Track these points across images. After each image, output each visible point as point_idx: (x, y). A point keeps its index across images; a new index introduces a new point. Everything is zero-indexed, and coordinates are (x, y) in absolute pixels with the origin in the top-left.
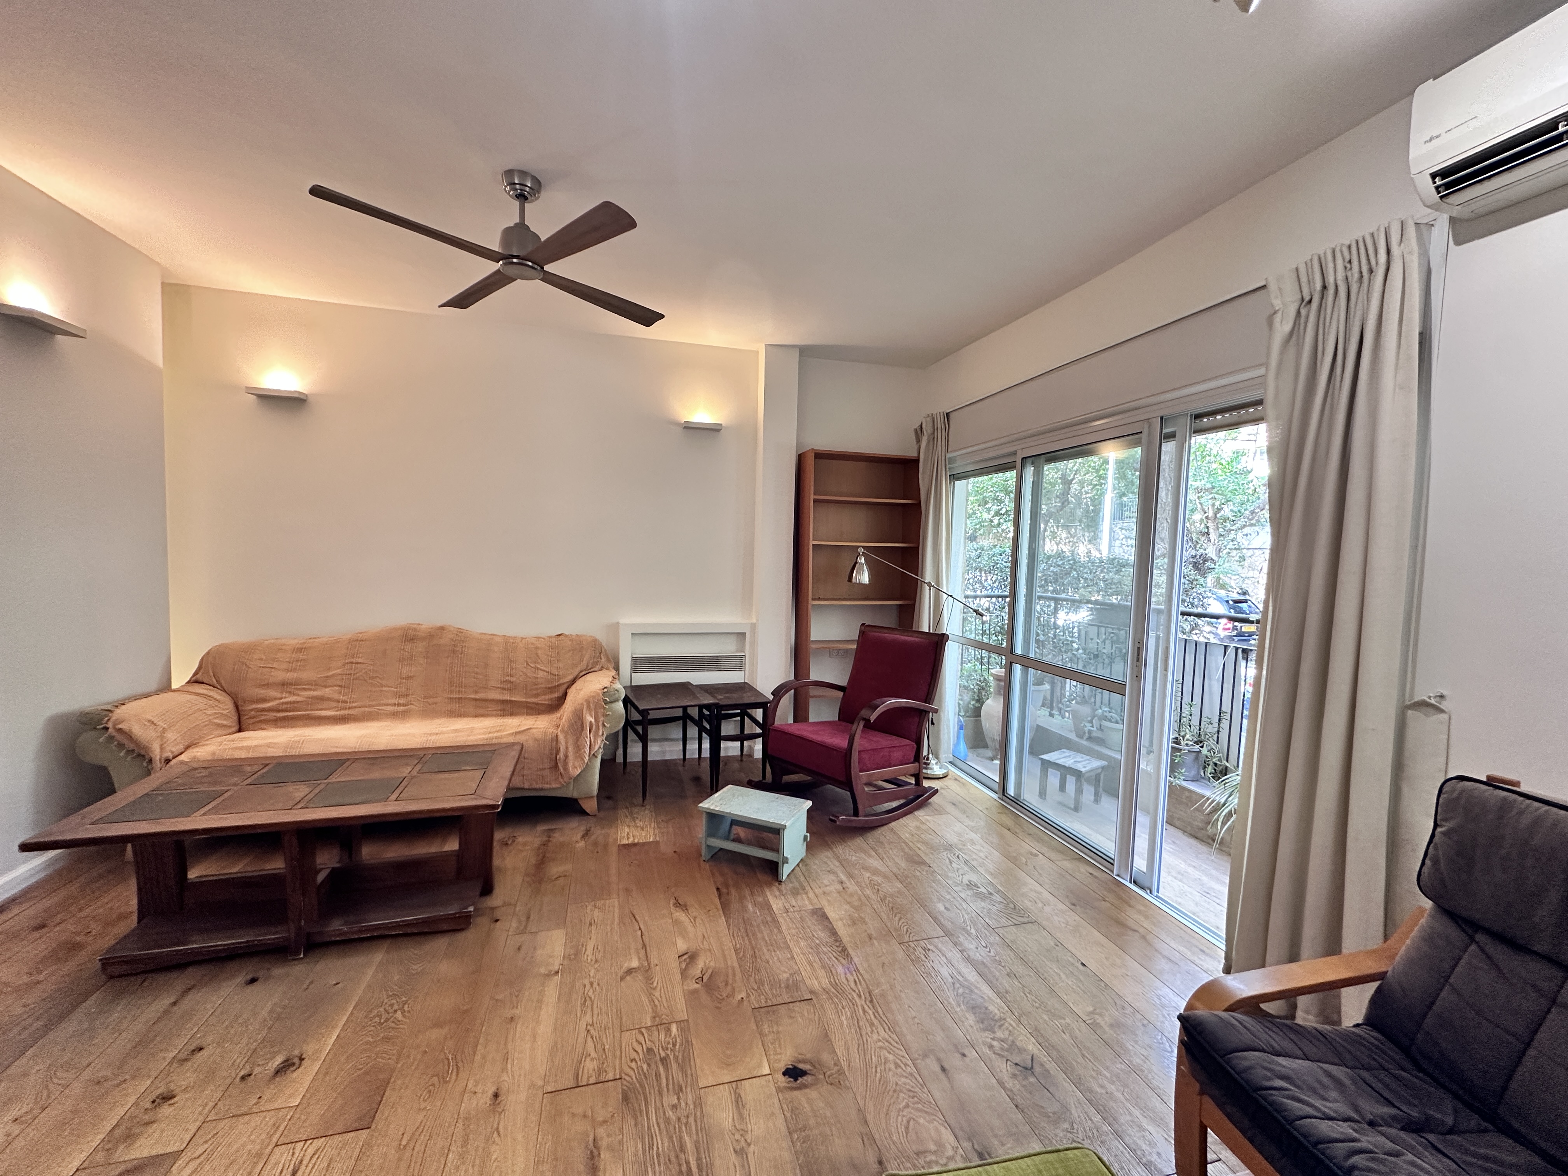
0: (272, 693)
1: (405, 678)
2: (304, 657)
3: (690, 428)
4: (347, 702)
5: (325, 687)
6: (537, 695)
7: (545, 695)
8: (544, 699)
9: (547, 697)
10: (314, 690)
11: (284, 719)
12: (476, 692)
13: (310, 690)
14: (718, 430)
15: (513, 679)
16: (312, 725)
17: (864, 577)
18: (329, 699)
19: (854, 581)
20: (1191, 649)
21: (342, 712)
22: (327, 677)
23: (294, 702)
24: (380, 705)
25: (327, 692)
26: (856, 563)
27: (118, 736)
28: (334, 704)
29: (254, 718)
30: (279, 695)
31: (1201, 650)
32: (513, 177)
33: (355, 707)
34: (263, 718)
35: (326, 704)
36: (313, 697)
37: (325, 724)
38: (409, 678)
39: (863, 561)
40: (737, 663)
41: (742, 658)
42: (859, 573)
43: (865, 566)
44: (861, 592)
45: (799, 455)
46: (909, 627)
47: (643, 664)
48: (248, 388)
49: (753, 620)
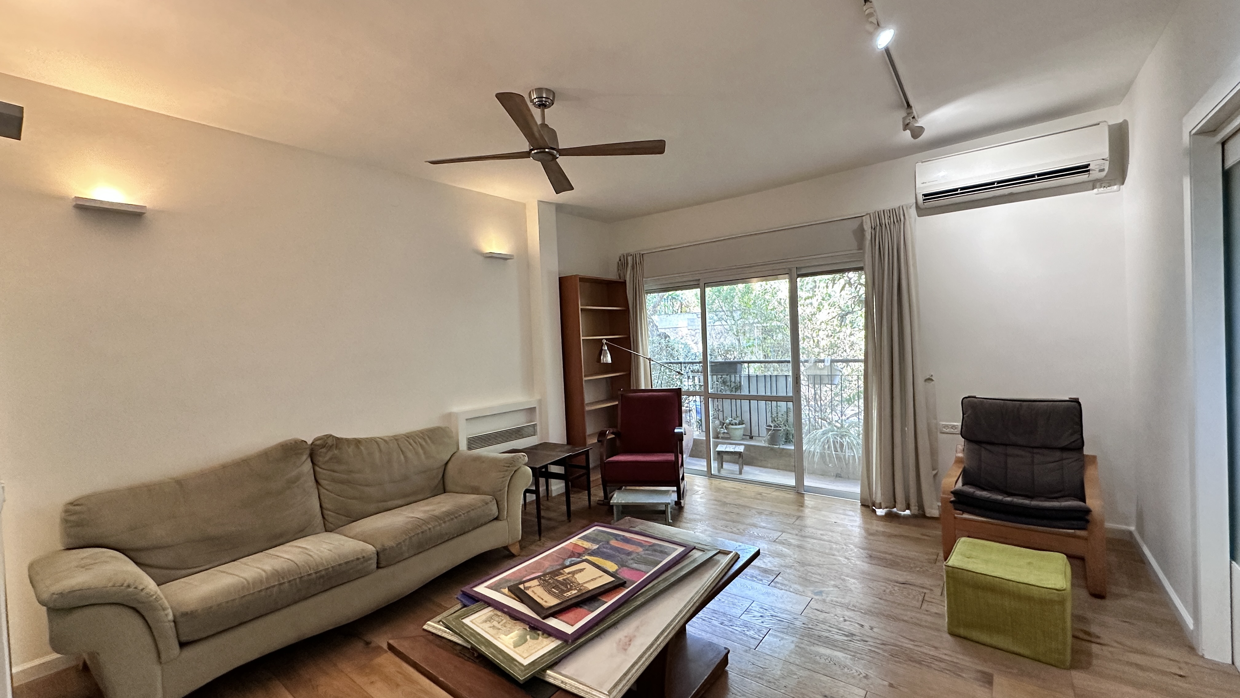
3: (492, 257)
14: (506, 259)
17: (608, 359)
19: (602, 362)
20: (768, 379)
26: (602, 350)
31: (774, 379)
32: (542, 93)
39: (606, 348)
40: (531, 431)
41: (535, 426)
42: (605, 356)
43: (608, 351)
44: (607, 368)
45: (560, 278)
46: (633, 387)
47: (475, 442)
48: (77, 198)
49: (538, 397)
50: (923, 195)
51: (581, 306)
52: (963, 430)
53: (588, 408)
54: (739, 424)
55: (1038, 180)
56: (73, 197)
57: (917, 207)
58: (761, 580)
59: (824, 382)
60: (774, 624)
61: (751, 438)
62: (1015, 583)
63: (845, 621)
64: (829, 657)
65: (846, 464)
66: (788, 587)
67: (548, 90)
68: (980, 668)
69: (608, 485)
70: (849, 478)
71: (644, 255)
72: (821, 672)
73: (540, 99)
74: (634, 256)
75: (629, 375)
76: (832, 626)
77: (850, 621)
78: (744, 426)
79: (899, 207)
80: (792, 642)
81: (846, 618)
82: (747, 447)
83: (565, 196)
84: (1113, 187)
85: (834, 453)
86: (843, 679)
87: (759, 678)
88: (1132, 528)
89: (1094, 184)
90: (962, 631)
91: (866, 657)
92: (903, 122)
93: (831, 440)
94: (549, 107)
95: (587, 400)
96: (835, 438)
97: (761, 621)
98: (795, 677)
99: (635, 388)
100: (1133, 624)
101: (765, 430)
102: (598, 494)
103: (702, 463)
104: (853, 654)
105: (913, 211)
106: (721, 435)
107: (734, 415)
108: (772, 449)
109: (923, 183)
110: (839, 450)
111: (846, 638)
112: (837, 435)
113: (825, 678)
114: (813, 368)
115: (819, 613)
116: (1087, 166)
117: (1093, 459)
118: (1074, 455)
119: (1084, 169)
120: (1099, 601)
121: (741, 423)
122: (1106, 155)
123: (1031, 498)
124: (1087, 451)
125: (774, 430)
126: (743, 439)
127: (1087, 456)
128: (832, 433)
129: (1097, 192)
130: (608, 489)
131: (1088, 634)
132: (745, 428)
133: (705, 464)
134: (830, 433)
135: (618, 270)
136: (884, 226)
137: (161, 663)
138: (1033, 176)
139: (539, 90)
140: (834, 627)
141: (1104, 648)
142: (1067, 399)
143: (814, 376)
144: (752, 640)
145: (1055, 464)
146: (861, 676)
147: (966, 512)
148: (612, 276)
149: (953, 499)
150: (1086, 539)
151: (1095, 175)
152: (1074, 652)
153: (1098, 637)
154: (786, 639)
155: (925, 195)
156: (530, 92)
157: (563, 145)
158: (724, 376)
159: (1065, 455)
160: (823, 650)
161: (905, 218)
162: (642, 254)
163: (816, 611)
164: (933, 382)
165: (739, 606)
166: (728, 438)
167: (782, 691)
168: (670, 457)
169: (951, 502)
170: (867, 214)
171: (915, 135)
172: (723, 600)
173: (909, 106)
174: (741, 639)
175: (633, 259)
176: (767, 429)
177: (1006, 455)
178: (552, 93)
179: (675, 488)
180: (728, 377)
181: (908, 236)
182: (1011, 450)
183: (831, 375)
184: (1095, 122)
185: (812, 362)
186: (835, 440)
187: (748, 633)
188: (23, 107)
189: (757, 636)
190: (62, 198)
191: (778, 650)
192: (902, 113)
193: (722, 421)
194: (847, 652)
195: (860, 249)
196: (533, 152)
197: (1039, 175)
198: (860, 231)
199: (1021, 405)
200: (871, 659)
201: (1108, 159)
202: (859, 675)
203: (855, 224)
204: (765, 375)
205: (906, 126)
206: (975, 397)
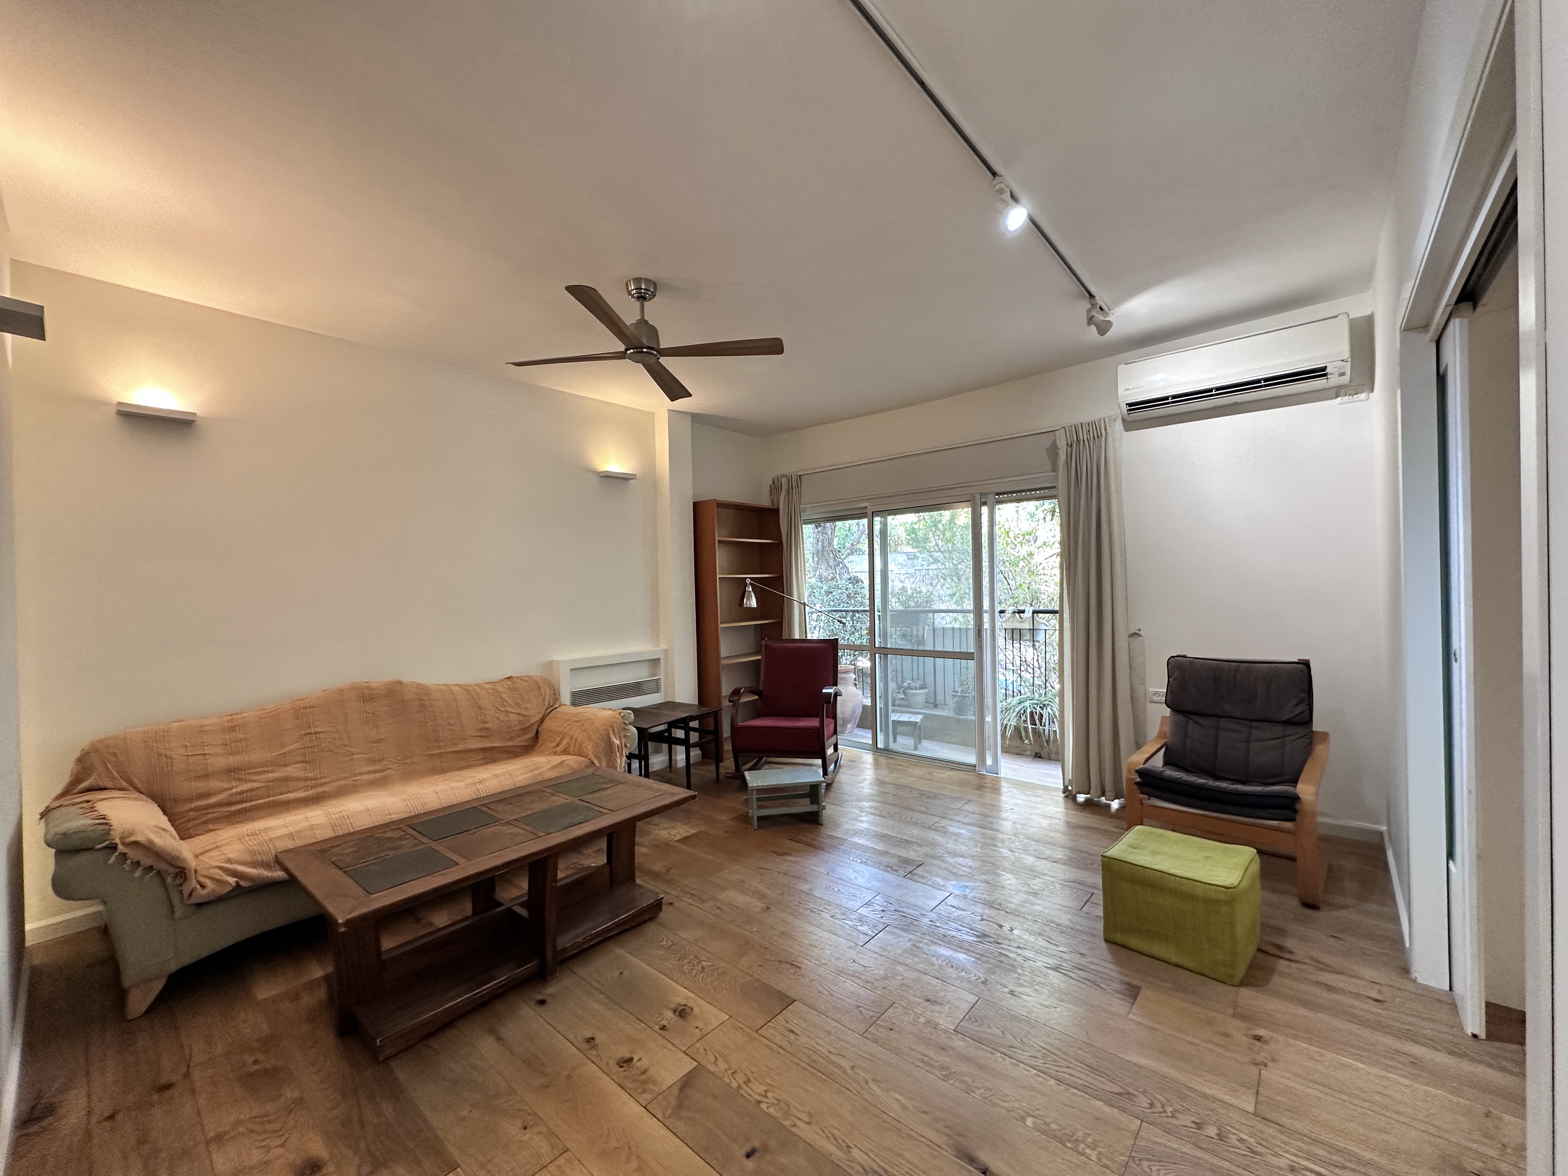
0: (215, 784)
1: (376, 742)
2: (243, 736)
3: (608, 477)
4: (317, 779)
5: (286, 765)
6: (512, 739)
7: (519, 736)
8: (519, 742)
9: (522, 739)
10: (272, 772)
11: (239, 812)
12: (455, 744)
13: (268, 772)
14: (627, 479)
15: (487, 726)
16: (281, 812)
17: (754, 603)
18: (296, 779)
19: (745, 606)
20: (957, 633)
21: (310, 793)
22: (285, 753)
23: (252, 790)
24: (355, 775)
25: (291, 771)
26: (745, 591)
27: (133, 854)
28: (303, 784)
29: (193, 819)
30: (225, 785)
31: (964, 633)
32: (641, 284)
33: (329, 783)
34: (210, 816)
35: (292, 785)
36: (275, 780)
37: (294, 809)
38: (379, 741)
39: (751, 589)
40: (653, 686)
41: (658, 680)
42: (748, 599)
43: (752, 593)
44: (751, 614)
45: (694, 503)
46: (785, 636)
47: (581, 697)
48: (120, 404)
49: (663, 646)
50: (1127, 404)
51: (719, 537)
52: (1168, 697)
53: (724, 662)
54: (921, 688)
55: (1265, 386)
56: (116, 402)
57: (1124, 420)
58: (897, 871)
59: (1024, 638)
60: (895, 919)
61: (936, 706)
62: (1178, 879)
63: (982, 920)
64: (948, 958)
65: (1047, 741)
66: (926, 880)
67: (648, 281)
68: (1126, 979)
69: (740, 755)
70: (1050, 759)
71: (802, 477)
72: (931, 974)
73: (638, 291)
74: (789, 479)
75: (780, 624)
76: (964, 924)
77: (988, 921)
78: (926, 690)
79: (1100, 419)
80: (910, 940)
81: (985, 917)
82: (927, 717)
83: (681, 404)
84: (1360, 395)
85: (1030, 726)
86: (957, 983)
87: (857, 977)
88: (1384, 828)
89: (1337, 392)
90: (1119, 937)
91: (992, 961)
92: (1087, 315)
93: (1028, 711)
94: (650, 299)
95: (724, 652)
96: (1034, 707)
97: (880, 916)
98: (900, 978)
99: (787, 638)
100: (1341, 939)
101: (951, 696)
102: (728, 764)
103: (865, 735)
104: (978, 956)
105: (1119, 424)
106: (897, 702)
107: (915, 676)
108: (958, 721)
109: (1126, 390)
110: (1038, 722)
111: (976, 939)
112: (1037, 704)
113: (934, 981)
114: (1011, 620)
115: (954, 910)
116: (1324, 369)
117: (1325, 736)
118: (1301, 731)
119: (1319, 373)
120: (1309, 912)
121: (922, 687)
122: (1346, 355)
123: (1243, 783)
124: (1317, 726)
125: (960, 697)
126: (924, 708)
127: (1318, 732)
128: (1031, 702)
129: (1341, 402)
130: (740, 759)
131: (1280, 948)
132: (927, 694)
133: (871, 736)
134: (1028, 702)
135: (771, 495)
136: (1082, 442)
137: (174, 919)
138: (1258, 381)
139: (638, 280)
140: (966, 925)
141: (1292, 964)
142: (1296, 660)
143: (1013, 630)
144: (862, 936)
145: (1274, 741)
146: (979, 980)
147: (1154, 797)
148: (764, 502)
149: (1139, 780)
150: (1292, 833)
151: (1333, 380)
152: (1252, 966)
153: (1291, 952)
154: (903, 937)
155: (1130, 405)
156: (627, 283)
157: (665, 343)
158: (903, 629)
159: (1290, 730)
160: (945, 952)
161: (1107, 433)
162: (800, 476)
163: (950, 908)
164: (1141, 638)
165: (860, 898)
166: (906, 705)
167: (879, 992)
168: (814, 723)
169: (1136, 783)
170: (1062, 428)
171: (1102, 331)
172: (843, 891)
173: (1091, 296)
174: (850, 935)
175: (789, 480)
176: (953, 695)
177: (1218, 729)
178: (652, 285)
179: (819, 762)
180: (909, 629)
181: (1110, 455)
182: (1224, 723)
183: (1033, 630)
184: (1335, 315)
185: (1010, 612)
186: (1034, 710)
187: (860, 928)
188: (42, 307)
189: (870, 933)
190: (107, 404)
191: (889, 948)
192: (1086, 305)
193: (901, 684)
194: (970, 953)
195: (1054, 471)
196: (629, 352)
197: (1266, 380)
198: (1053, 450)
199: (1238, 667)
200: (998, 963)
201: (1349, 360)
202: (977, 980)
203: (1047, 441)
204: (953, 628)
205: (1090, 320)
206: (1185, 657)
